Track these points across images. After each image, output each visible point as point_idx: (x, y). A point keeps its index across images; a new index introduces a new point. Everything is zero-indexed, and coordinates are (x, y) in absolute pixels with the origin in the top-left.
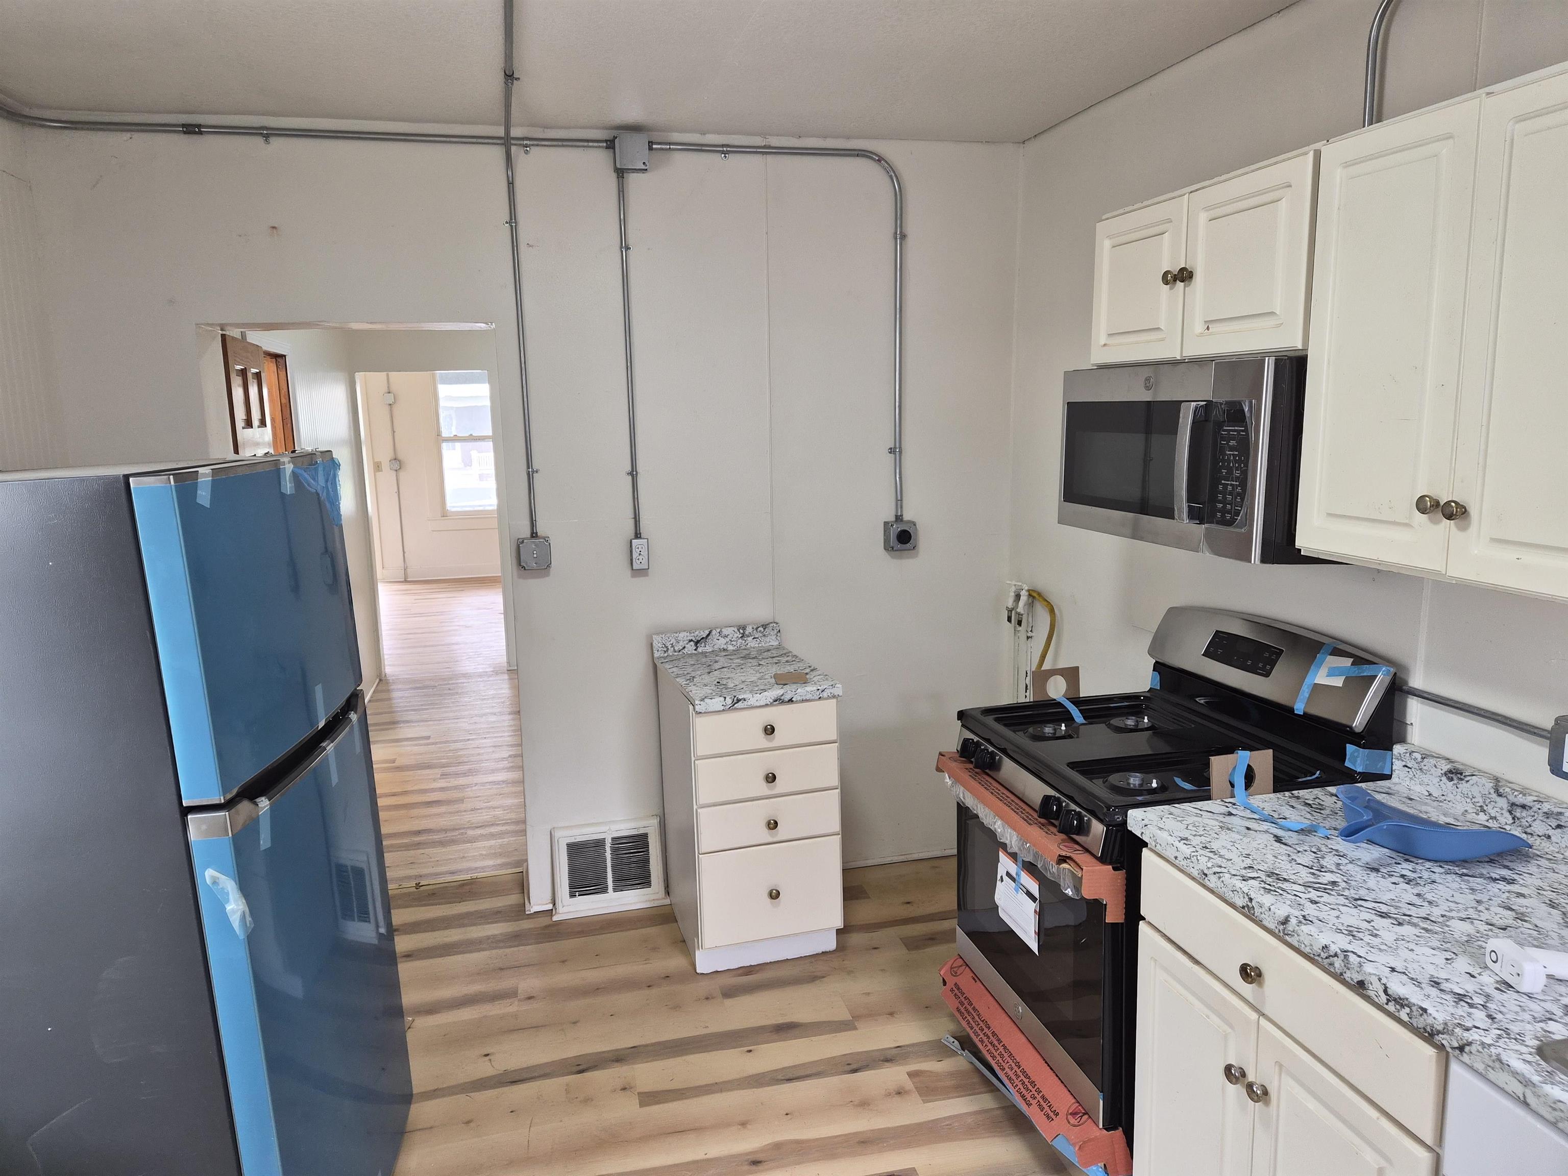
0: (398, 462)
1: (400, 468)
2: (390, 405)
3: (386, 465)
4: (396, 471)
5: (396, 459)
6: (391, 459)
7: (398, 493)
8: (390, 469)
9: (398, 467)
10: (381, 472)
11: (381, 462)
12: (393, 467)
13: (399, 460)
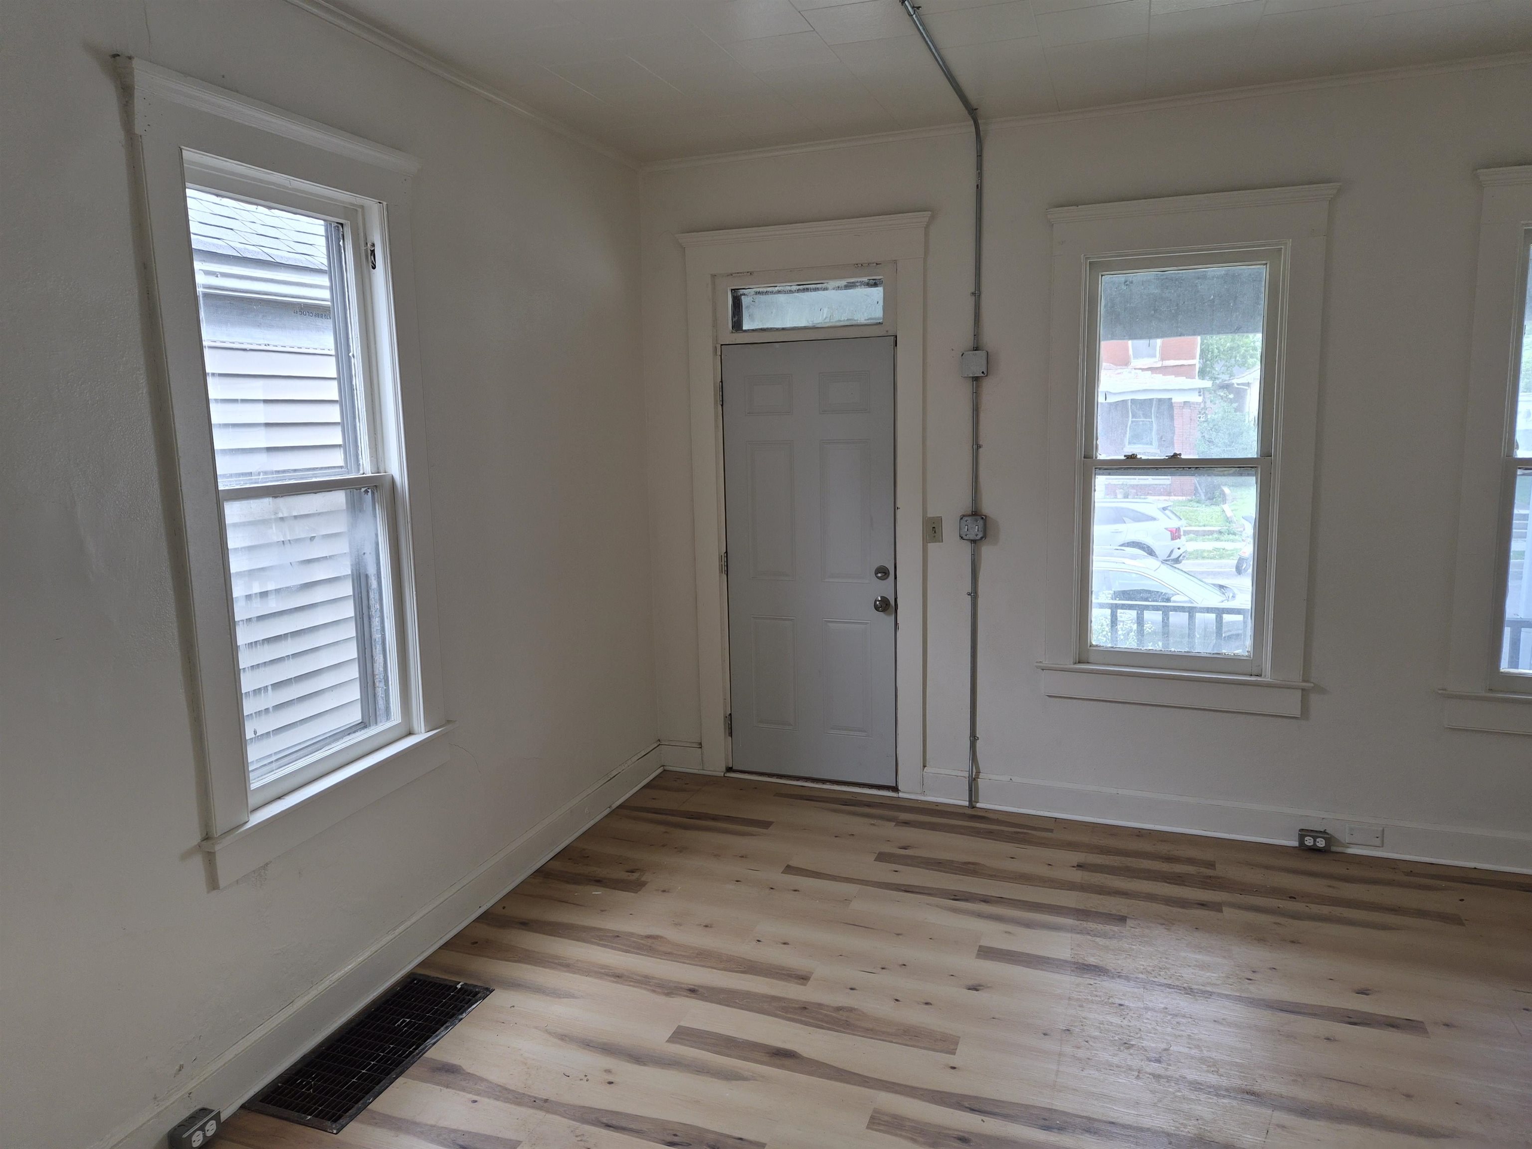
0: (981, 522)
1: (984, 537)
2: (976, 379)
3: (950, 530)
4: (974, 541)
5: (976, 514)
6: (964, 514)
7: (974, 595)
8: (960, 536)
9: (978, 533)
10: (939, 542)
11: (941, 519)
12: (968, 533)
13: (983, 517)
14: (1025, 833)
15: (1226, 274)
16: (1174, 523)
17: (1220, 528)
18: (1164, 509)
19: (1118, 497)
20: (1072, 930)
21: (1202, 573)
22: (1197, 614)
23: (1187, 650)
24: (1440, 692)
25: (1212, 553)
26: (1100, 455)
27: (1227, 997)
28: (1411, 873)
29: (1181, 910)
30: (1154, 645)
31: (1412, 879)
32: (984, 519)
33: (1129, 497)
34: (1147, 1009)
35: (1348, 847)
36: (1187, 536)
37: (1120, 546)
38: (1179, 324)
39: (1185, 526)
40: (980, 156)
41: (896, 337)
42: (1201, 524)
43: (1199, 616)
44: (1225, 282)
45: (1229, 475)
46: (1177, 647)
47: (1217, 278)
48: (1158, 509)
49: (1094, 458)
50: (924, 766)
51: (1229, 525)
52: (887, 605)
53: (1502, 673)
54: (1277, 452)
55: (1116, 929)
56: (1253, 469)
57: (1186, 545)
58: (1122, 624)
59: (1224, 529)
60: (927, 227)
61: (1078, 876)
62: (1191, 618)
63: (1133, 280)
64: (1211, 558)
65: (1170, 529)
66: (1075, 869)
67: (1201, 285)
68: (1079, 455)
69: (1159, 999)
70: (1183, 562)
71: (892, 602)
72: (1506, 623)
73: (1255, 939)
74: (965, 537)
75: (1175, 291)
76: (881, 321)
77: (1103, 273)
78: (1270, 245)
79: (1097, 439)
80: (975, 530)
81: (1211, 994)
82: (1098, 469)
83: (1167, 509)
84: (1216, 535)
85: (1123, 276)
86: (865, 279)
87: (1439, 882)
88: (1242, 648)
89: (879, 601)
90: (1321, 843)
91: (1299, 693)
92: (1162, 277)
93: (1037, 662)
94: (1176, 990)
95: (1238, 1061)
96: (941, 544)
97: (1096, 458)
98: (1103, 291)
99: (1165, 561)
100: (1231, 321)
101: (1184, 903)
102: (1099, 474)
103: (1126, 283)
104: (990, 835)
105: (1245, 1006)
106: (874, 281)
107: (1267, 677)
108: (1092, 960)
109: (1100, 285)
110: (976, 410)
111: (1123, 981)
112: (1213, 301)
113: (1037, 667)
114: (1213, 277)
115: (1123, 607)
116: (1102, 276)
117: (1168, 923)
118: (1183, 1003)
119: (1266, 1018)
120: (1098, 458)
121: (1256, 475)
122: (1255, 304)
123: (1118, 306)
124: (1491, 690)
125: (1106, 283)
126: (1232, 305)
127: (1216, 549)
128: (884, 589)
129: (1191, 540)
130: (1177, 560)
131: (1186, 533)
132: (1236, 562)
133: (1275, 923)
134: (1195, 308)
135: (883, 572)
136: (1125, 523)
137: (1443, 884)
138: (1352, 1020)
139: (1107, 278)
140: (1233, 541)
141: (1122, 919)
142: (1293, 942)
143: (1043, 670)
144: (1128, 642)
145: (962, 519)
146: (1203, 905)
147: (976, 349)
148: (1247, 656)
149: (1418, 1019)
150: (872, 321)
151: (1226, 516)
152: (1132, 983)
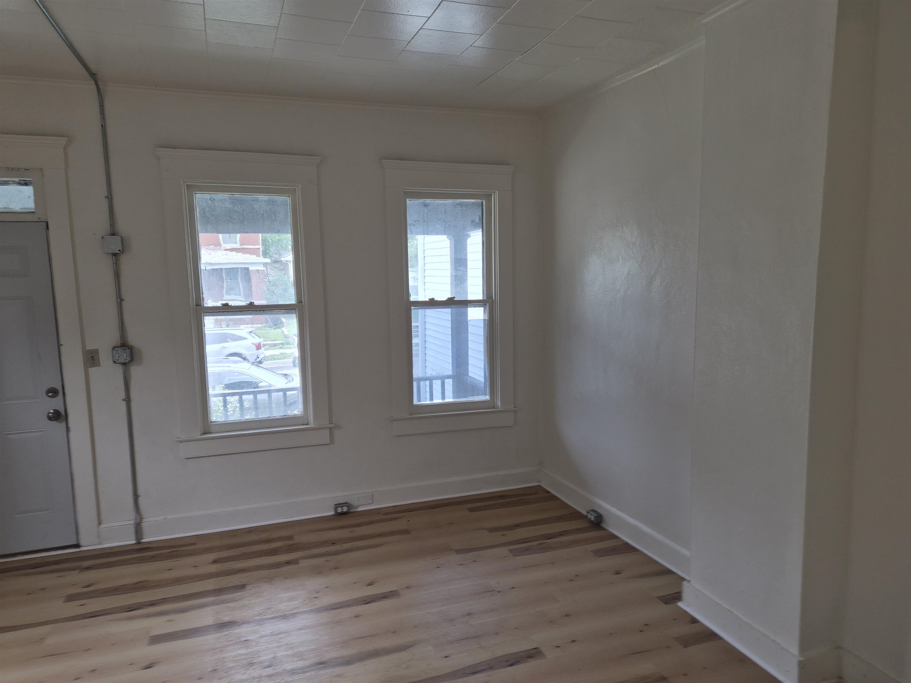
0: (128, 351)
1: (132, 360)
2: (115, 255)
4: (124, 364)
5: (124, 345)
6: (114, 346)
7: (128, 400)
8: (113, 361)
9: (127, 358)
10: (97, 366)
11: (98, 351)
12: (119, 358)
13: (129, 347)
14: (177, 551)
15: (269, 200)
16: (257, 340)
17: (282, 341)
18: (251, 332)
19: (223, 327)
20: (213, 604)
21: (275, 368)
22: (272, 394)
23: (268, 416)
24: (390, 418)
25: (279, 356)
26: (206, 304)
27: (305, 612)
28: (386, 514)
29: (277, 570)
30: (249, 416)
31: (387, 516)
32: (131, 348)
33: (230, 326)
34: (262, 637)
35: (358, 508)
36: (264, 347)
37: (226, 357)
38: (245, 227)
39: (263, 342)
40: (102, 106)
41: (47, 223)
42: (272, 340)
43: (274, 395)
44: (269, 204)
45: (281, 314)
46: (263, 415)
47: (263, 201)
48: (247, 332)
49: (202, 306)
50: (100, 524)
51: (287, 339)
52: (58, 415)
53: (414, 405)
54: (305, 300)
55: (239, 594)
56: (294, 310)
57: (265, 353)
58: (230, 404)
59: (284, 342)
60: (65, 149)
61: (214, 568)
62: (270, 397)
63: (215, 198)
64: (279, 359)
65: (255, 344)
66: (211, 564)
67: (255, 205)
68: (192, 303)
69: (269, 628)
70: (264, 362)
71: (63, 413)
72: (414, 380)
73: (317, 574)
74: (117, 362)
75: (241, 207)
76: (33, 210)
77: (196, 192)
78: (290, 186)
79: (203, 294)
80: (124, 356)
81: (296, 613)
82: (205, 313)
83: (252, 332)
84: (281, 346)
85: (209, 195)
86: (17, 180)
87: (397, 515)
88: (297, 410)
89: (51, 413)
90: (345, 509)
91: (328, 431)
92: (233, 198)
93: (177, 438)
94: (276, 619)
95: (313, 647)
96: (99, 368)
97: (203, 306)
98: (197, 203)
99: (253, 363)
100: (274, 227)
101: (278, 565)
102: (206, 316)
103: (211, 200)
104: (153, 559)
105: (314, 614)
106: (25, 182)
107: (312, 425)
108: (226, 619)
109: (194, 200)
110: (117, 275)
111: (246, 625)
112: (263, 214)
113: (177, 441)
114: (261, 201)
115: (229, 394)
116: (195, 194)
117: (269, 580)
118: (282, 625)
119: (325, 617)
120: (205, 306)
121: (296, 313)
122: (286, 218)
123: (208, 213)
124: (411, 414)
125: (198, 198)
126: (273, 217)
127: (282, 354)
128: (56, 404)
129: (267, 349)
130: (260, 362)
131: (265, 345)
132: (292, 360)
133: (326, 561)
134: (253, 218)
135: (53, 392)
136: (228, 342)
137: (400, 515)
138: (366, 602)
139: (199, 196)
140: (290, 348)
141: (242, 587)
142: (335, 568)
143: (181, 442)
144: (234, 416)
145: (113, 349)
146: (288, 563)
147: (113, 234)
148: (300, 415)
149: (395, 590)
150: (25, 210)
151: (285, 334)
152: (252, 625)
